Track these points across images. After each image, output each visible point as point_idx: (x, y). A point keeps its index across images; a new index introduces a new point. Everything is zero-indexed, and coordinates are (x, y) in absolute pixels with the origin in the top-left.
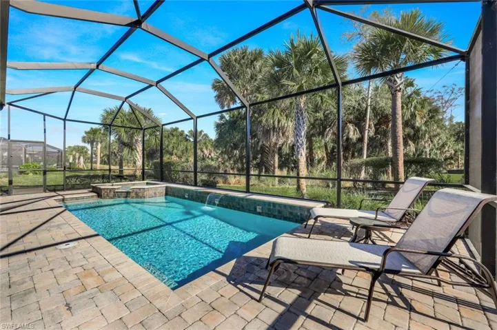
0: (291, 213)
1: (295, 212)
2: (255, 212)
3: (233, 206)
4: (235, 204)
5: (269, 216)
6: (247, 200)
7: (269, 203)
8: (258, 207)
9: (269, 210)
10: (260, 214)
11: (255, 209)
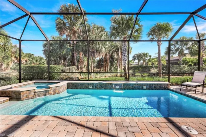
0: (160, 87)
1: (161, 86)
2: (143, 89)
3: (129, 88)
4: (130, 87)
5: (150, 89)
6: (138, 84)
7: (150, 84)
8: (144, 87)
9: (150, 87)
10: (145, 89)
11: (143, 88)
